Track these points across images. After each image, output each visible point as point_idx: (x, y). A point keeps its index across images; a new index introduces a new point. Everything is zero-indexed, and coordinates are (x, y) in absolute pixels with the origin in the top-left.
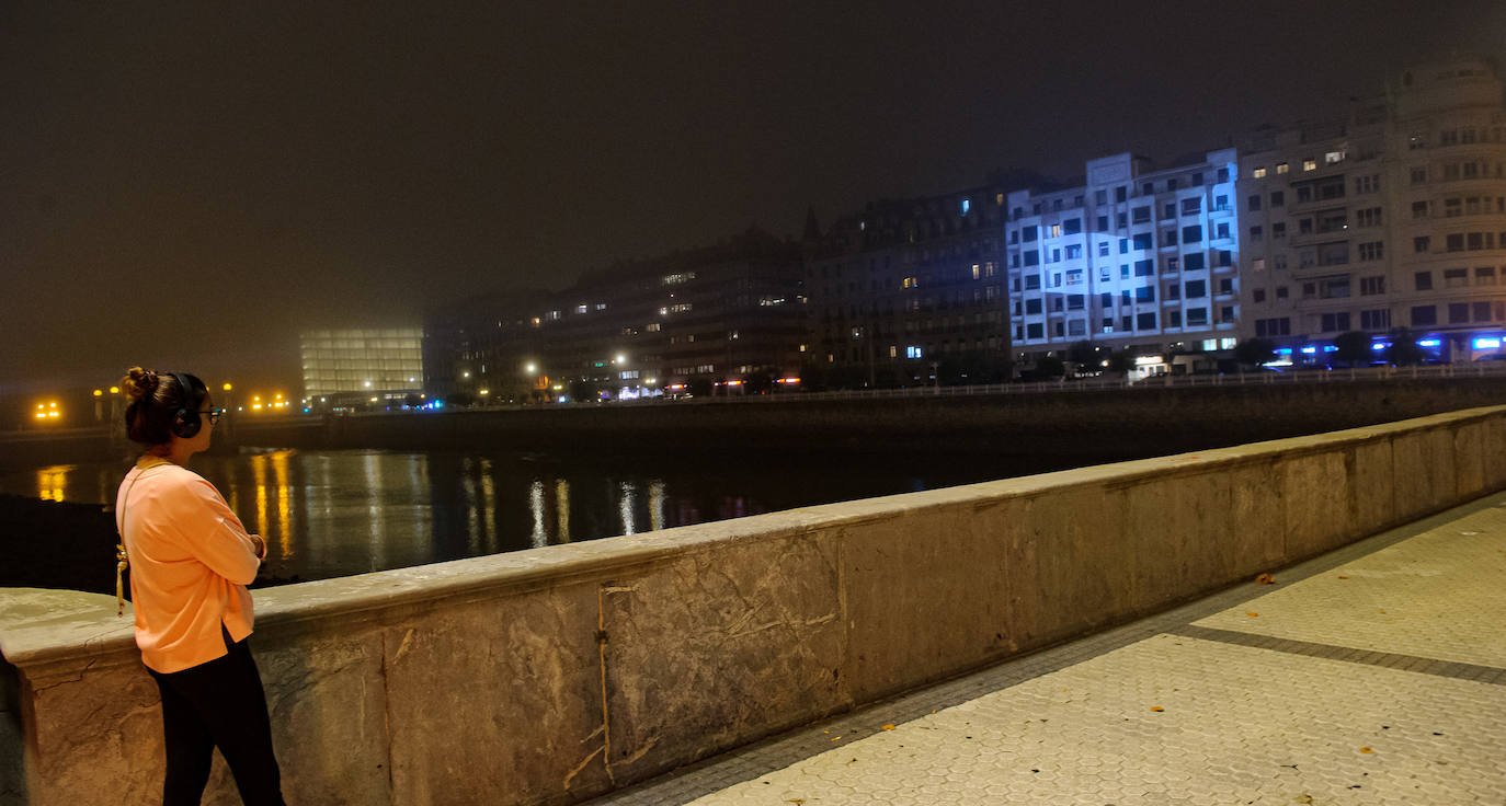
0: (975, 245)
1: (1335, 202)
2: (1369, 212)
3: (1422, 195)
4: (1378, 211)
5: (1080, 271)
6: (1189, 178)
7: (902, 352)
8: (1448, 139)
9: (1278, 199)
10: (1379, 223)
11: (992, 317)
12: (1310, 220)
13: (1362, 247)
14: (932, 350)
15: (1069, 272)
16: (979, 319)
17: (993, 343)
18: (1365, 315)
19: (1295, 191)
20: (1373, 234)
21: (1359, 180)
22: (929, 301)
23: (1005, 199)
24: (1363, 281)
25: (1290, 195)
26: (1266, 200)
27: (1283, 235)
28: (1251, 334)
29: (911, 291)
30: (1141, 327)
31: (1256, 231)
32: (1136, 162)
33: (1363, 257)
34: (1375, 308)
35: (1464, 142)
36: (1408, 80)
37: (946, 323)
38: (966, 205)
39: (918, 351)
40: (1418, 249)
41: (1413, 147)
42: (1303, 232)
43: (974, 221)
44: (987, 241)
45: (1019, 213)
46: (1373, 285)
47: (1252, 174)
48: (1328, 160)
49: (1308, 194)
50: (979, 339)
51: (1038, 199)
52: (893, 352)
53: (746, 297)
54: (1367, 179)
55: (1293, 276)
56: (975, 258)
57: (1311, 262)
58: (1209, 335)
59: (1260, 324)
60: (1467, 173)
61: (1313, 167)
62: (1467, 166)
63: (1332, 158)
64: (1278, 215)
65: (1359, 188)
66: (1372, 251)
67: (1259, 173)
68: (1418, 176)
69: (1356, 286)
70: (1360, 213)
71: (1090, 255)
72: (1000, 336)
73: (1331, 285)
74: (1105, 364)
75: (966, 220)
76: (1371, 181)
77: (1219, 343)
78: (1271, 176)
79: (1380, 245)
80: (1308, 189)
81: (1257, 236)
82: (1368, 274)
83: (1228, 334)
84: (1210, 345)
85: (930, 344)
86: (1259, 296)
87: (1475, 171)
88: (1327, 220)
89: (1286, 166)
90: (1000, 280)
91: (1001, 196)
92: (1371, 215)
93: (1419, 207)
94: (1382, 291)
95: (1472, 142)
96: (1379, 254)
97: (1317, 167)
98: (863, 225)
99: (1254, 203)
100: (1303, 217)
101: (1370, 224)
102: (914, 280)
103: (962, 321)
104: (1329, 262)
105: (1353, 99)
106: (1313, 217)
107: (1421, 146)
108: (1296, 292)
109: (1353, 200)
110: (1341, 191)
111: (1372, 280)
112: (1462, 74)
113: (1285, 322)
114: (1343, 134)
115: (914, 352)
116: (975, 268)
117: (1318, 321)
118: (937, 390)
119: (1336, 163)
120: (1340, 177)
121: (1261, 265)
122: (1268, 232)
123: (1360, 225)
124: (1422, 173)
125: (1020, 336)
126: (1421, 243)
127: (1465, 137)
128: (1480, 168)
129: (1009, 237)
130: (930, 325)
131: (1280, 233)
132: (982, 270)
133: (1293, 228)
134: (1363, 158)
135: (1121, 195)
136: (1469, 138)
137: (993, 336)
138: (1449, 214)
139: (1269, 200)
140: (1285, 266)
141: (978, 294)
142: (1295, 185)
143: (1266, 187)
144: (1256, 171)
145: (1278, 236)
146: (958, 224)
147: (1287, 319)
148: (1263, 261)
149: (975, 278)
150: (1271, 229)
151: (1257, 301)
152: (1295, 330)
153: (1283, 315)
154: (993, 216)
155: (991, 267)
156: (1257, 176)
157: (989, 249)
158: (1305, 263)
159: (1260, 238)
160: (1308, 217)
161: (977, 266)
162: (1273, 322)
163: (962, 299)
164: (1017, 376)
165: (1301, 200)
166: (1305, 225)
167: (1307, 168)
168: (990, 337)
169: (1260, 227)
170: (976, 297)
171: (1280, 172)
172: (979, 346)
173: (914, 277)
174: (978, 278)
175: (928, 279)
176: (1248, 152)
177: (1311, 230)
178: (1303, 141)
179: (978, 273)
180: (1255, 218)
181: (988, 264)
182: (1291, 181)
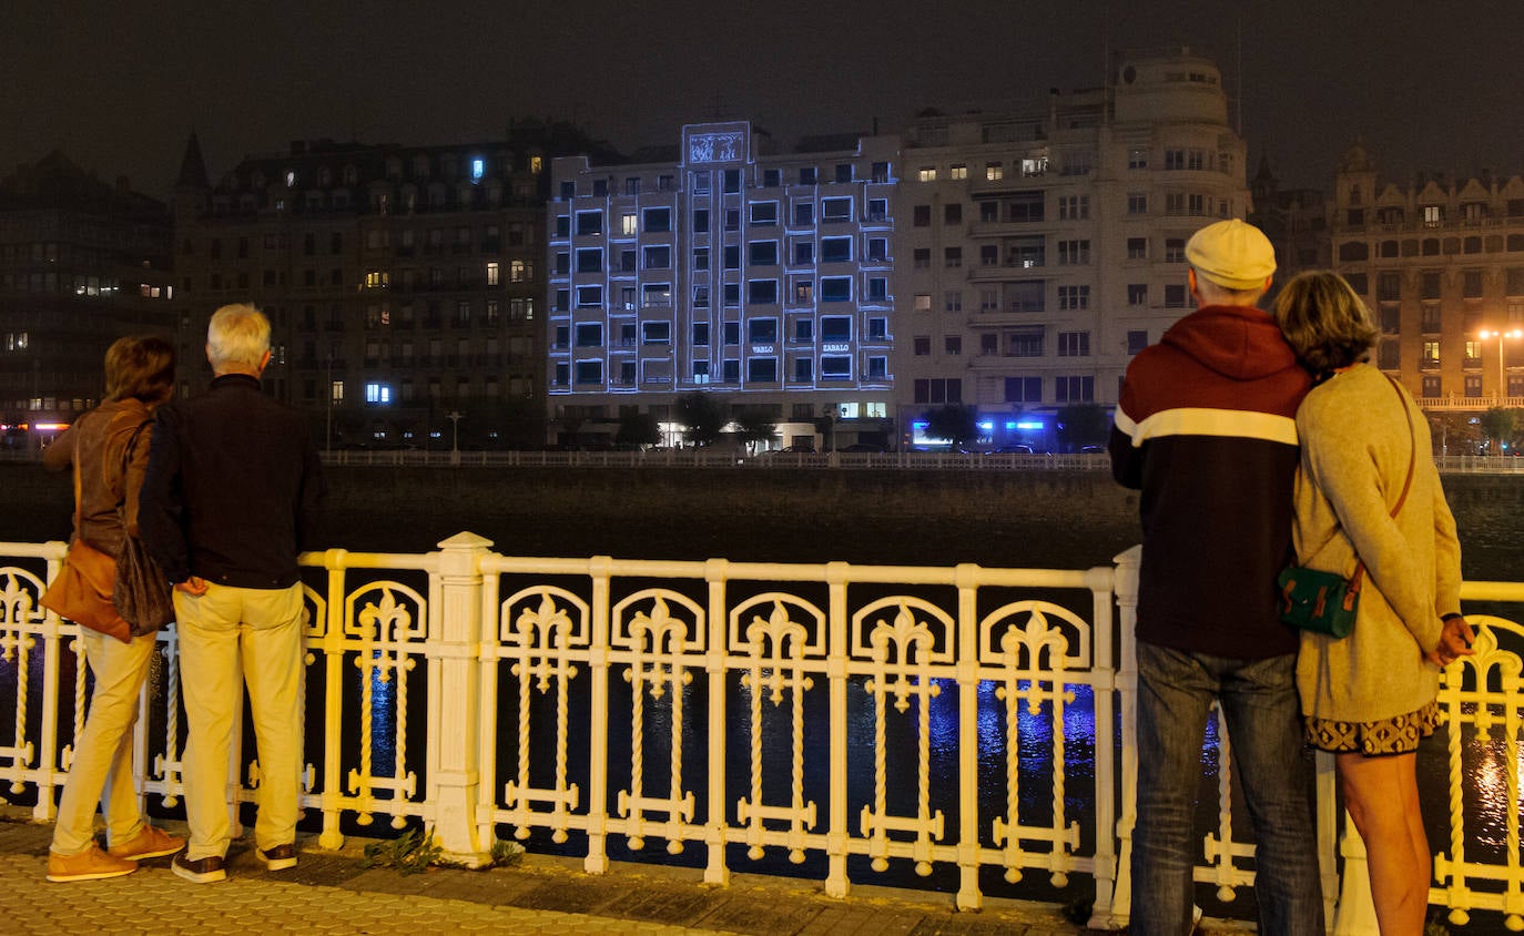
0: (493, 231)
1: (1029, 227)
2: (1074, 245)
3: (1140, 229)
4: (1085, 245)
5: (665, 288)
6: (829, 170)
7: (355, 392)
8: (1174, 160)
9: (954, 213)
10: (1086, 261)
11: (516, 346)
12: (995, 248)
13: (1062, 290)
14: (408, 390)
15: (648, 288)
16: (493, 347)
17: (516, 387)
18: (1061, 382)
19: (977, 205)
20: (1076, 276)
21: (1063, 201)
22: (407, 313)
23: (546, 163)
24: (1062, 337)
25: (971, 211)
26: (938, 214)
27: (958, 265)
28: (909, 400)
29: (376, 297)
30: (752, 379)
31: (922, 255)
32: (756, 136)
33: (1064, 303)
34: (1072, 374)
35: (1191, 167)
36: (1130, 76)
37: (436, 348)
38: (478, 167)
39: (386, 393)
40: (1132, 300)
41: (1132, 165)
42: (986, 262)
43: (495, 194)
44: (516, 228)
45: (568, 190)
46: (1075, 343)
47: (918, 175)
48: (1024, 169)
49: (995, 212)
50: (492, 379)
51: (603, 172)
52: (338, 390)
53: (51, 278)
54: (1073, 200)
55: (971, 322)
56: (494, 249)
57: (994, 306)
58: (850, 397)
59: (920, 385)
60: (1192, 207)
61: (999, 175)
62: (1192, 197)
63: (1028, 167)
64: (953, 236)
65: (1063, 212)
66: (1075, 297)
67: (926, 175)
68: (1137, 205)
69: (1051, 344)
70: (1062, 246)
71: (682, 268)
72: (530, 377)
73: (1015, 339)
74: (729, 428)
75: (480, 189)
76: (1079, 206)
77: (863, 407)
78: (943, 180)
79: (1086, 290)
80: (995, 204)
81: (923, 262)
82: (1067, 328)
83: (876, 397)
84: (851, 411)
85: (408, 381)
86: (922, 346)
87: (1200, 207)
88: (1014, 250)
89: (964, 170)
90: (536, 288)
91: (538, 159)
92: (1074, 250)
93: (1136, 245)
94: (1085, 350)
95: (1199, 168)
96: (1084, 302)
97: (1006, 177)
98: (291, 177)
99: (922, 215)
100: (986, 243)
101: (1074, 261)
102: (385, 276)
103: (464, 348)
104: (1015, 306)
105: (1054, 91)
106: (998, 243)
107: (1142, 164)
108: (971, 343)
109: (1054, 226)
110: (1037, 212)
111: (1073, 336)
112: (1193, 77)
113: (955, 385)
114: (1040, 135)
115: (377, 393)
116: (492, 270)
117: (1000, 386)
118: (456, 458)
119: (1035, 174)
120: (1039, 194)
121: (927, 302)
122: (938, 258)
123: (1063, 261)
124: (1143, 201)
125: (561, 381)
126: (1136, 293)
127: (1192, 161)
128: (1206, 203)
129: (553, 227)
130: (408, 350)
131: (954, 262)
132: (504, 271)
133: (971, 255)
134: (1066, 172)
135: (732, 182)
136: (1196, 164)
137: (518, 377)
138: (1169, 259)
139: (942, 214)
140: (958, 307)
141: (496, 308)
142: (976, 197)
143: (937, 195)
144: (923, 172)
145: (951, 265)
146: (466, 196)
147: (959, 381)
148: (928, 298)
149: (490, 283)
150: (943, 255)
151: (918, 353)
152: (968, 397)
153: (953, 375)
154: (526, 190)
155: (521, 268)
156: (923, 179)
157: (516, 239)
158: (985, 306)
159: (928, 266)
160: (992, 243)
161: (495, 265)
162: (938, 383)
163: (467, 314)
164: (552, 439)
165: (985, 219)
166: (988, 254)
167: (990, 176)
168: (512, 377)
169: (928, 251)
170: (490, 314)
171: (955, 177)
172: (492, 389)
173: (385, 271)
174: (496, 283)
175: (408, 277)
176: (914, 145)
177: (994, 262)
178: (986, 138)
179: (496, 276)
180: (922, 237)
181: (514, 263)
182: (973, 192)
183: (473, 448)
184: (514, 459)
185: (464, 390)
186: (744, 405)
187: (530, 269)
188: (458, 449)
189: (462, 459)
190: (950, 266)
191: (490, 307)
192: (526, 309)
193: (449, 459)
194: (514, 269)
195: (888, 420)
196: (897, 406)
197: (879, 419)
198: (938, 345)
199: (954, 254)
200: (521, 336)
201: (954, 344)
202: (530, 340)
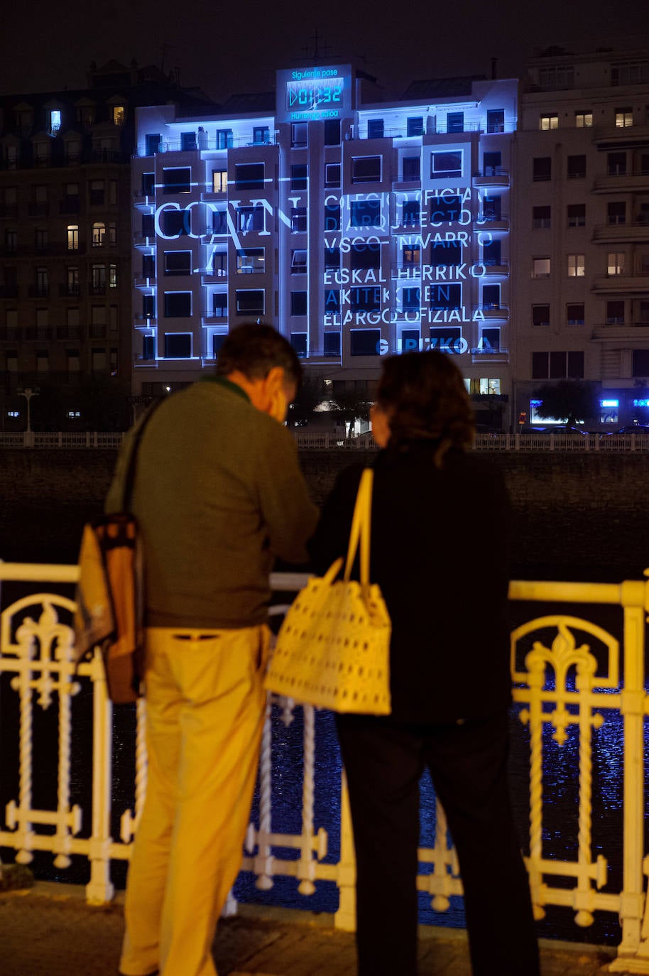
0: (72, 190)
9: (577, 166)
11: (99, 317)
12: (623, 205)
15: (239, 253)
16: (74, 319)
17: (100, 362)
19: (604, 156)
23: (130, 115)
25: (597, 163)
26: (560, 168)
27: (582, 224)
28: (526, 374)
30: (354, 351)
31: (542, 213)
37: (13, 322)
38: (56, 118)
42: (612, 221)
43: (74, 148)
44: (97, 186)
47: (538, 123)
49: (623, 164)
50: (74, 353)
51: (191, 125)
55: (595, 288)
56: (73, 210)
59: (539, 359)
61: (629, 122)
64: (575, 192)
67: (548, 123)
71: (276, 228)
72: (114, 350)
74: (324, 407)
77: (475, 385)
78: (566, 129)
80: (625, 154)
81: (542, 221)
83: (489, 372)
86: (541, 315)
89: (590, 116)
90: (118, 254)
91: (121, 109)
97: (635, 124)
99: (542, 169)
100: (613, 199)
103: (43, 319)
106: (627, 199)
108: (595, 312)
113: (578, 358)
116: (72, 231)
117: (627, 361)
118: (29, 439)
121: (545, 267)
122: (559, 216)
129: (136, 182)
131: (577, 220)
132: (85, 234)
133: (597, 214)
135: (331, 133)
137: (101, 351)
139: (564, 166)
141: (76, 275)
142: (602, 147)
143: (559, 145)
144: (544, 120)
145: (574, 225)
146: (43, 150)
147: (582, 353)
148: (549, 260)
149: (70, 247)
150: (565, 212)
151: (536, 323)
152: (591, 372)
153: (575, 348)
154: (107, 143)
155: (103, 231)
156: (545, 128)
157: (98, 198)
159: (548, 225)
160: (620, 199)
161: (76, 227)
162: (558, 357)
163: (46, 282)
165: (612, 171)
166: (615, 211)
167: (619, 123)
168: (95, 351)
169: (548, 208)
170: (71, 281)
171: (580, 124)
172: (74, 364)
174: (76, 247)
176: (535, 89)
177: (622, 220)
178: (615, 78)
179: (76, 239)
180: (543, 193)
181: (96, 225)
182: (599, 142)
183: (48, 429)
184: (92, 440)
185: (43, 365)
186: (344, 382)
187: (113, 231)
188: (32, 430)
189: (36, 440)
190: (572, 225)
191: (71, 275)
192: (108, 276)
193: (22, 440)
194: (96, 232)
195: (503, 397)
196: (513, 383)
197: (494, 396)
198: (558, 314)
199: (577, 211)
200: (104, 306)
201: (576, 313)
202: (113, 309)
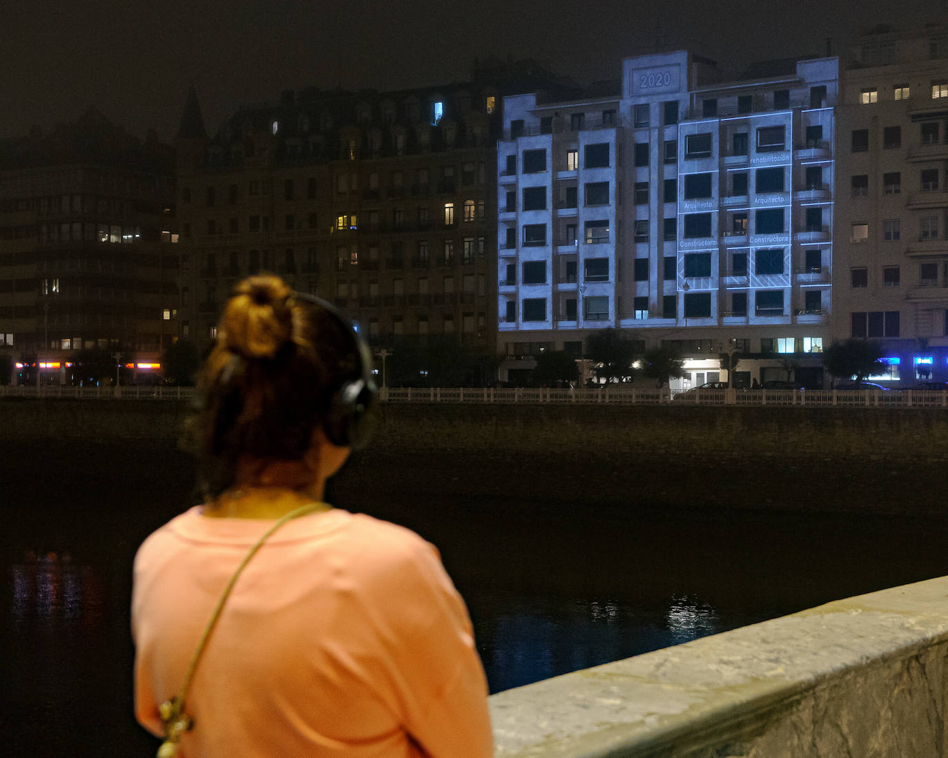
0: (449, 172)
5: (605, 223)
6: (770, 96)
9: (893, 136)
11: (469, 285)
12: (936, 172)
15: (588, 224)
16: (449, 286)
17: (469, 324)
19: (917, 127)
22: (374, 254)
23: (499, 104)
25: (911, 133)
26: (877, 138)
27: (897, 191)
28: (845, 334)
29: (347, 238)
30: (689, 313)
31: (860, 182)
32: (695, 65)
37: (399, 289)
38: (439, 109)
42: (926, 187)
43: (450, 135)
44: (468, 168)
45: (519, 129)
47: (858, 98)
49: (935, 133)
50: (449, 317)
51: (548, 109)
53: (77, 227)
55: (908, 251)
56: (449, 191)
57: (935, 233)
58: (785, 332)
59: (858, 319)
61: (943, 93)
64: (890, 161)
67: (868, 98)
72: (481, 314)
75: (438, 132)
77: (799, 344)
78: (885, 102)
80: (936, 126)
81: (860, 189)
83: (812, 331)
84: (786, 346)
85: (375, 320)
86: (859, 278)
89: (906, 89)
90: (486, 228)
91: (493, 99)
98: (275, 125)
99: (860, 140)
100: (926, 167)
102: (354, 219)
103: (424, 287)
106: (940, 167)
108: (910, 274)
113: (894, 317)
116: (449, 209)
121: (864, 232)
122: (876, 184)
125: (511, 316)
129: (502, 164)
130: (374, 290)
131: (893, 188)
132: (459, 210)
133: (911, 181)
135: (671, 114)
137: (471, 314)
139: (881, 137)
140: (897, 236)
141: (451, 247)
142: (917, 118)
143: (877, 118)
144: (864, 94)
145: (890, 191)
146: (425, 138)
147: (896, 314)
148: (866, 227)
149: (447, 223)
150: (881, 180)
151: (855, 285)
152: (907, 331)
153: (892, 308)
154: (479, 131)
155: (473, 208)
156: (866, 101)
157: (468, 178)
158: (925, 234)
159: (865, 194)
160: (933, 166)
161: (451, 205)
162: (876, 317)
163: (427, 254)
164: (503, 376)
165: (925, 141)
166: (929, 178)
167: (936, 95)
168: (465, 314)
169: (866, 177)
170: (447, 252)
171: (898, 97)
172: (449, 326)
173: (354, 214)
174: (451, 223)
175: (375, 219)
176: (857, 66)
177: (935, 187)
179: (452, 216)
181: (469, 202)
182: (913, 113)
184: (435, 395)
186: (680, 341)
187: (481, 208)
188: (387, 386)
189: (390, 395)
190: (888, 192)
191: (447, 247)
192: (477, 248)
194: (467, 209)
195: (826, 354)
196: (834, 341)
197: (816, 354)
200: (473, 274)
201: (892, 275)
202: (481, 277)
